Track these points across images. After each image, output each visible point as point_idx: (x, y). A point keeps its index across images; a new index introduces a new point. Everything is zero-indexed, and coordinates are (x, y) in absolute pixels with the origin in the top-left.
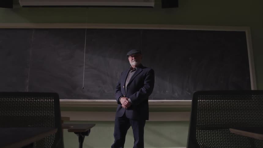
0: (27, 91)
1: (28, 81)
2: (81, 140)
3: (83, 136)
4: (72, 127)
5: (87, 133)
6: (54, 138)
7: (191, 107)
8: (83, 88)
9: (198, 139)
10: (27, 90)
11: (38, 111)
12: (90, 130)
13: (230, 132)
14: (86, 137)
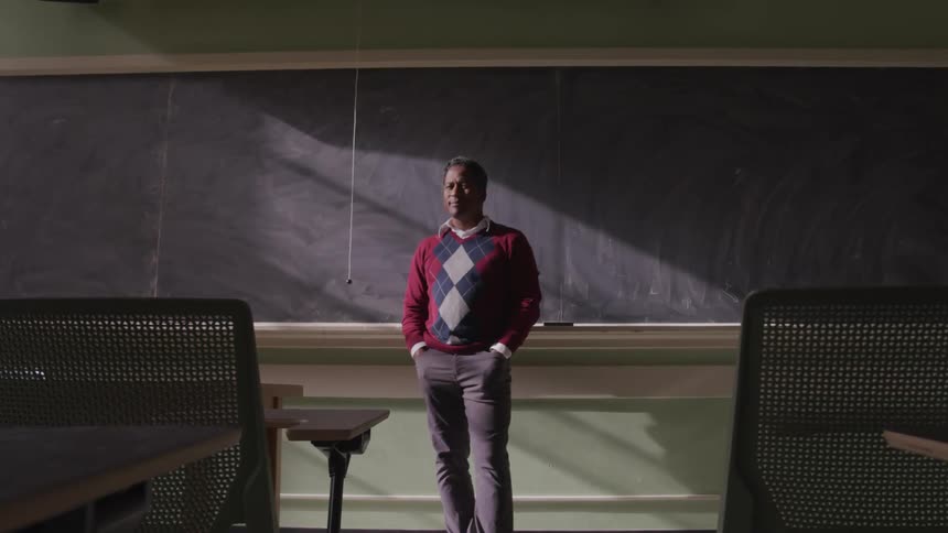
0: (155, 296)
1: (155, 260)
2: (338, 470)
3: (344, 455)
4: (304, 421)
5: (357, 443)
6: (236, 461)
7: (737, 347)
8: (350, 282)
9: (763, 469)
10: (153, 290)
11: (191, 365)
12: (368, 432)
13: (885, 443)
14: (355, 459)
